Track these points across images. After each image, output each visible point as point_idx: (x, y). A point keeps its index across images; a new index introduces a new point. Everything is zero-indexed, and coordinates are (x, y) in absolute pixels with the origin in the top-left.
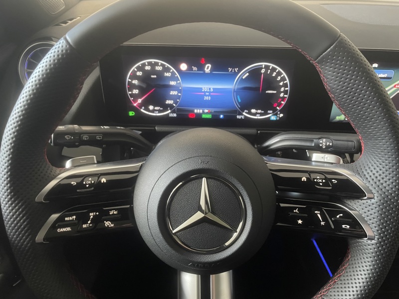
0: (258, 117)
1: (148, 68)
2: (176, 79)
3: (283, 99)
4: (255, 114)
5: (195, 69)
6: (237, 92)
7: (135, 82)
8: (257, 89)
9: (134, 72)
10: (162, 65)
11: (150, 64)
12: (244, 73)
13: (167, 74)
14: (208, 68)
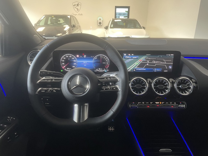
0: (101, 71)
1: (67, 57)
2: (76, 60)
3: (108, 65)
4: (100, 70)
5: (81, 56)
6: (94, 63)
7: (63, 61)
8: (100, 62)
9: (63, 58)
10: (71, 56)
11: (68, 55)
12: (95, 58)
13: (73, 58)
14: (85, 56)
